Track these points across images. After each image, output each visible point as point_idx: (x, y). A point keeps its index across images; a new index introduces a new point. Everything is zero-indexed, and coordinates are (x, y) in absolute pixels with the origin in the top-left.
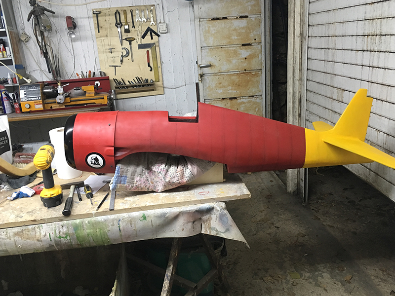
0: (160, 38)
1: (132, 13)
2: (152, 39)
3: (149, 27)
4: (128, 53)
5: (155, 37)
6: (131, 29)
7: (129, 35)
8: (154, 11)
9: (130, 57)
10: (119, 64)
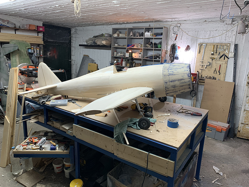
0: (229, 59)
1: (217, 46)
2: (224, 59)
3: (224, 54)
4: (210, 64)
5: (226, 59)
6: (215, 53)
7: (213, 56)
8: (229, 47)
9: (210, 66)
10: (204, 69)
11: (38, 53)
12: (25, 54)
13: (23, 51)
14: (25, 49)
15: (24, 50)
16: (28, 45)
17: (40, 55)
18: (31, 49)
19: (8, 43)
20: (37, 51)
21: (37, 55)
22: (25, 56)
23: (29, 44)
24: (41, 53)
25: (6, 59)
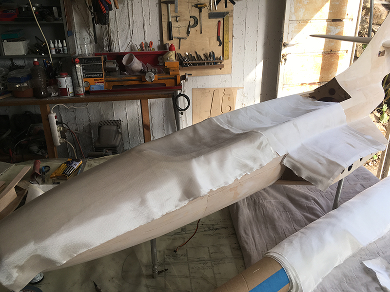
0: (234, 6)
2: (226, 6)
4: (196, 23)
5: (230, 4)
9: (198, 27)
10: (185, 35)
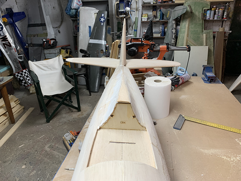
11: (219, 16)
12: (199, 18)
13: (197, 13)
14: (201, 10)
15: (199, 12)
16: (207, 4)
17: (223, 18)
18: (211, 9)
19: (182, 4)
20: (219, 12)
21: (218, 18)
22: (198, 21)
23: (209, 4)
24: (225, 15)
25: (174, 25)
